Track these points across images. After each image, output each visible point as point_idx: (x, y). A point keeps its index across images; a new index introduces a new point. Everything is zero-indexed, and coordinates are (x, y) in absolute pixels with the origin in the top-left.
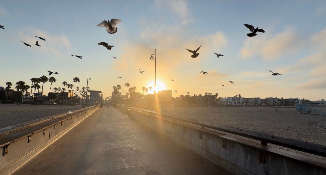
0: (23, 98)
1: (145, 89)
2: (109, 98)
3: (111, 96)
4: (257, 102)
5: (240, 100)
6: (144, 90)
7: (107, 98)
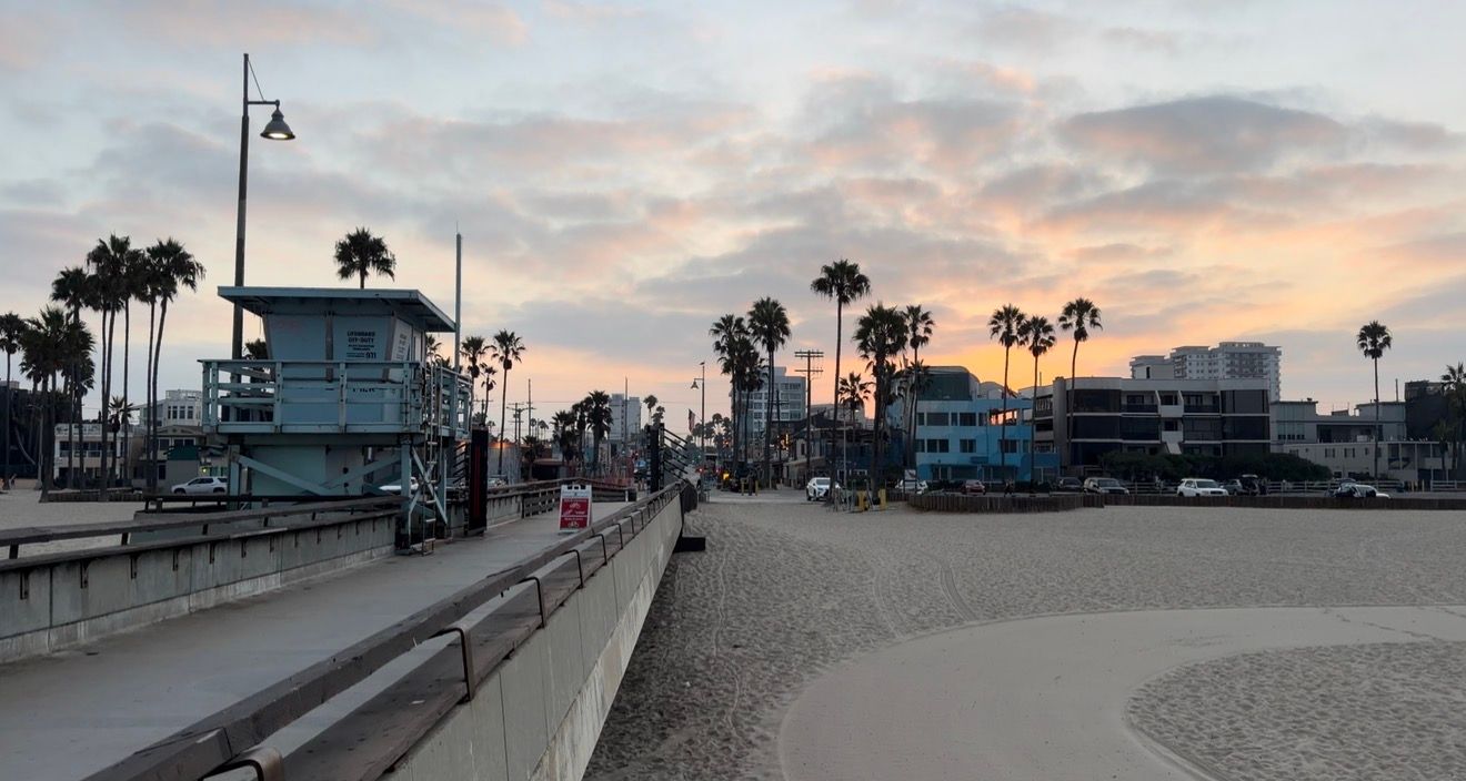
0: (57, 446)
1: (1024, 330)
2: (710, 434)
3: (727, 413)
6: (1008, 340)
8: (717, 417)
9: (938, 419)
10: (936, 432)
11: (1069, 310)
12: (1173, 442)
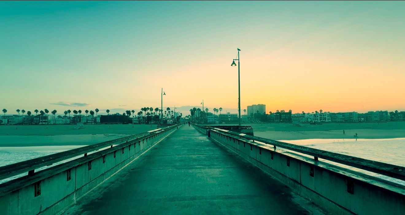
2: (188, 117)
4: (352, 117)
5: (324, 115)
6: (215, 111)
7: (186, 117)
8: (189, 115)
9: (209, 118)
10: (209, 119)
11: (220, 109)
12: (229, 119)
